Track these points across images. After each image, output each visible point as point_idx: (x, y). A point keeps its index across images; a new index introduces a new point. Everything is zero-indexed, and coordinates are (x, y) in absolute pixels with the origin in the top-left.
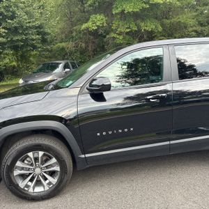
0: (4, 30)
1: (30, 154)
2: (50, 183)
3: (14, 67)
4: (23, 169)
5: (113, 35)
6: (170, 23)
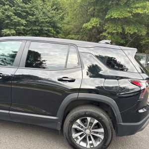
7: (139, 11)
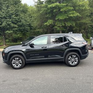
0: (17, 26)
1: (16, 58)
3: (21, 38)
4: (14, 61)
5: (56, 27)
6: (79, 23)
7: (72, 15)
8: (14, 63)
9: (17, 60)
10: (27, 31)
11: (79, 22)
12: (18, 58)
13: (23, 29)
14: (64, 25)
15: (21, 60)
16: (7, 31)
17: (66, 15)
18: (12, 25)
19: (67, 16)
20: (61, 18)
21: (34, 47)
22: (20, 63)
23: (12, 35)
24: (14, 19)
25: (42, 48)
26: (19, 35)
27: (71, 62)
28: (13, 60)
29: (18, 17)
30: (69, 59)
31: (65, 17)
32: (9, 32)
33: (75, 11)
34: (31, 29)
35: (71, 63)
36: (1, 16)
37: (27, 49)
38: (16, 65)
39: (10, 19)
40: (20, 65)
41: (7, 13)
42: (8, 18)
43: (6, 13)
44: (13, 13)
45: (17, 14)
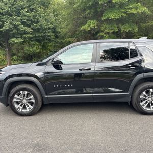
0: (31, 30)
1: (21, 92)
2: (30, 108)
3: (39, 53)
4: (18, 99)
5: (101, 34)
6: (146, 27)
8: (18, 103)
9: (24, 95)
10: (50, 41)
11: (144, 25)
12: (26, 92)
13: (42, 36)
14: (117, 30)
15: (32, 97)
16: (13, 40)
17: (123, 11)
18: (22, 28)
19: (124, 13)
20: (112, 16)
21: (62, 69)
22: (32, 104)
23: (23, 49)
24: (25, 16)
25: (81, 70)
26: (35, 49)
27: (145, 103)
28: (16, 96)
29: (33, 14)
30: (142, 97)
31: (120, 15)
32: (16, 41)
33: (139, 4)
34: (56, 37)
35: (144, 107)
36: (2, 10)
37: (46, 73)
38: (21, 107)
39: (18, 16)
40: (32, 107)
41: (13, 5)
42: (15, 15)
43: (11, 6)
44: (24, 5)
45: (31, 7)
